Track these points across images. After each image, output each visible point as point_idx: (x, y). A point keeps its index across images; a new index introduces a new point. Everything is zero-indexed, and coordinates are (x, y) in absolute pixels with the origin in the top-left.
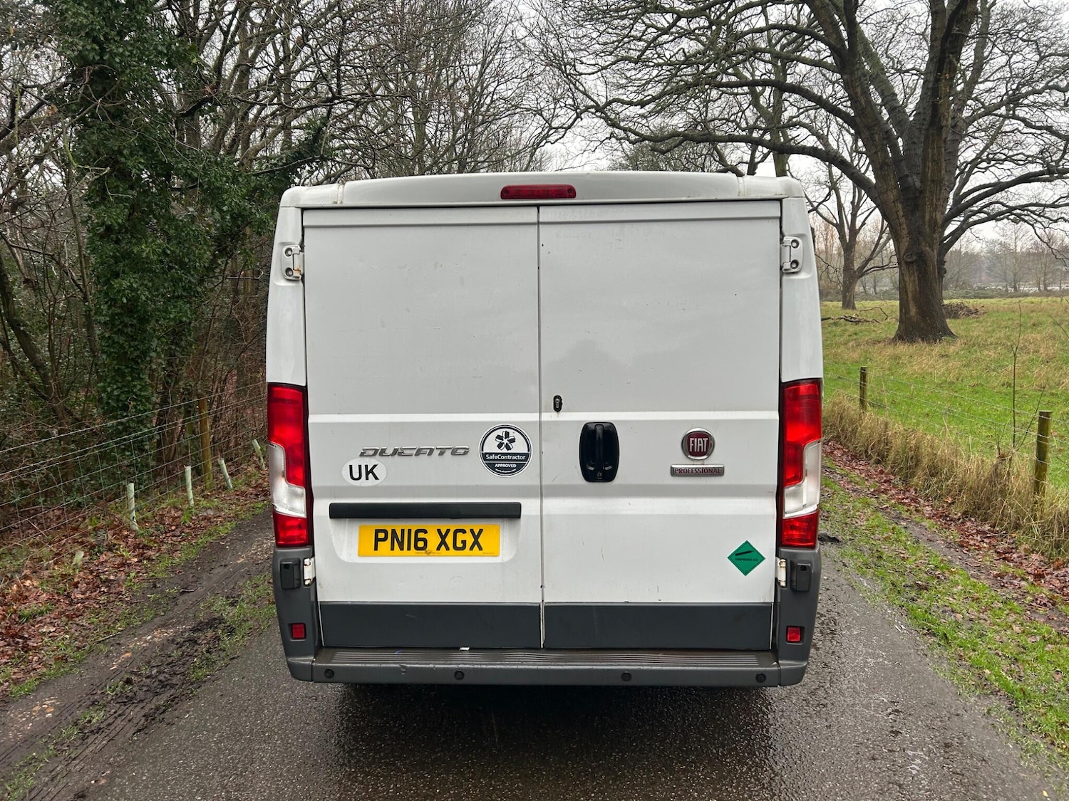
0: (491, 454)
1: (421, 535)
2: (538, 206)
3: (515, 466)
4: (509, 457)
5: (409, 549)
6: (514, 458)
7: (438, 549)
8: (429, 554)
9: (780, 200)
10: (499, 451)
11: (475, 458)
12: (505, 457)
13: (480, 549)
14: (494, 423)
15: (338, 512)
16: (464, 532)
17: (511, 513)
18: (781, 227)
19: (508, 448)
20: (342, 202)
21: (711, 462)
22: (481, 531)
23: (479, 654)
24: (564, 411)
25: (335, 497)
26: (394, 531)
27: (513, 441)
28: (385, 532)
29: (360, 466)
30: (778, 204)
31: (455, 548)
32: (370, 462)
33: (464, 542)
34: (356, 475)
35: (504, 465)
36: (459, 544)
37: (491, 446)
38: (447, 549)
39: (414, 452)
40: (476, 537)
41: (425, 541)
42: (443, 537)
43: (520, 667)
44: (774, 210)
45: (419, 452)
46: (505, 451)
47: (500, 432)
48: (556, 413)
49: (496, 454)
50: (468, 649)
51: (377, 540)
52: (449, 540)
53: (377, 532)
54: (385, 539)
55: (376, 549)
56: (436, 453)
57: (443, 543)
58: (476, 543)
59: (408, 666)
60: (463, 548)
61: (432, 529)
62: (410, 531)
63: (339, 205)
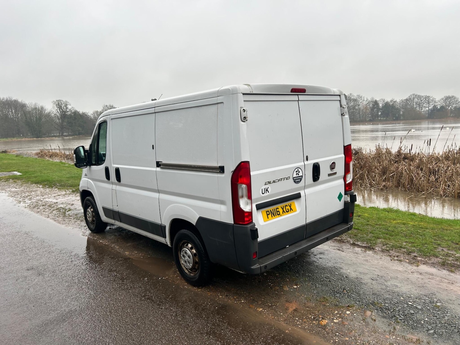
0: (295, 177)
1: (278, 210)
2: (298, 95)
3: (300, 180)
4: (298, 178)
5: (276, 216)
6: (300, 178)
7: (283, 213)
8: (281, 216)
9: (340, 95)
10: (297, 176)
11: (291, 180)
12: (297, 178)
13: (292, 210)
14: (295, 167)
15: (259, 207)
16: (287, 206)
17: (297, 196)
18: (340, 103)
19: (298, 175)
20: (252, 92)
21: (334, 171)
22: (291, 204)
23: (293, 246)
24: (309, 160)
25: (257, 202)
26: (270, 210)
27: (299, 172)
28: (268, 211)
29: (264, 189)
30: (339, 97)
31: (287, 212)
32: (267, 186)
33: (288, 209)
34: (263, 193)
35: (297, 181)
36: (287, 210)
37: (295, 175)
38: (285, 213)
39: (277, 181)
40: (290, 207)
42: (283, 209)
43: (300, 248)
44: (338, 98)
45: (279, 181)
46: (298, 176)
47: (296, 170)
48: (307, 161)
49: (296, 177)
50: (288, 246)
51: (268, 215)
52: (285, 210)
53: (267, 212)
54: (269, 214)
55: (268, 218)
56: (283, 179)
57: (283, 211)
58: (291, 209)
59: (284, 255)
60: (288, 211)
61: (279, 206)
62: (274, 209)
63: (251, 93)
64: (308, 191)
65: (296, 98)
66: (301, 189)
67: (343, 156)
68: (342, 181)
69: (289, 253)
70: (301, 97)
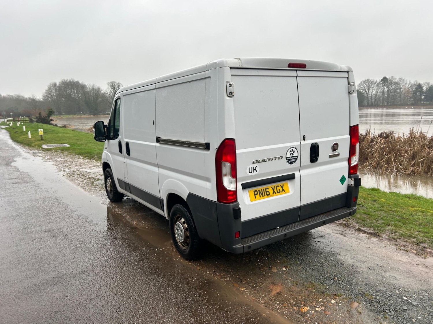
0: (288, 157)
1: (267, 190)
2: (297, 70)
3: (294, 161)
4: (293, 158)
5: (265, 196)
6: (294, 158)
7: (273, 194)
8: (271, 196)
9: (348, 72)
10: (291, 156)
11: (284, 160)
12: (292, 158)
13: (284, 191)
14: (290, 146)
15: (245, 186)
16: (278, 186)
17: (292, 177)
18: (348, 80)
19: (293, 155)
20: (242, 66)
22: (283, 185)
23: (283, 228)
24: (307, 140)
25: (243, 181)
26: (259, 190)
27: (294, 152)
28: (256, 191)
29: (252, 168)
30: (347, 73)
31: (278, 193)
32: (255, 165)
33: (279, 190)
34: (250, 172)
35: (291, 161)
36: (278, 191)
37: (289, 155)
38: (276, 193)
39: (267, 160)
40: (282, 187)
41: (268, 192)
42: (273, 189)
43: (291, 231)
44: (346, 75)
45: (269, 160)
46: (292, 156)
47: (291, 150)
48: (304, 141)
49: (290, 157)
50: (279, 228)
51: (255, 195)
52: (275, 190)
53: (254, 191)
54: (257, 194)
55: (255, 198)
56: (274, 159)
57: (274, 192)
58: (283, 190)
59: (272, 237)
60: (280, 192)
61: (269, 186)
62: (264, 189)
63: (241, 67)
64: (303, 172)
65: (294, 73)
66: (295, 169)
67: (349, 136)
68: (346, 164)
69: (277, 235)
70: (300, 73)
